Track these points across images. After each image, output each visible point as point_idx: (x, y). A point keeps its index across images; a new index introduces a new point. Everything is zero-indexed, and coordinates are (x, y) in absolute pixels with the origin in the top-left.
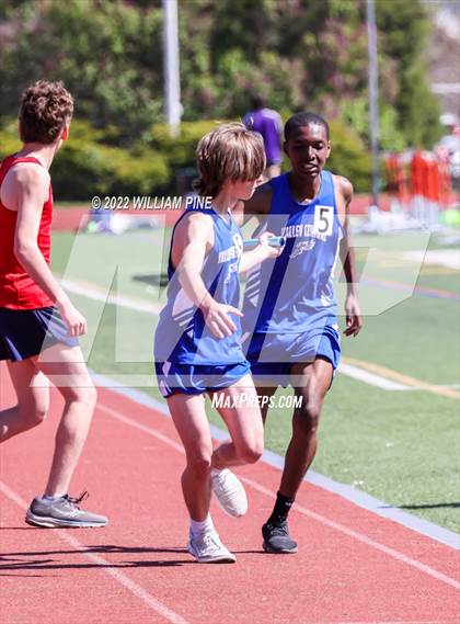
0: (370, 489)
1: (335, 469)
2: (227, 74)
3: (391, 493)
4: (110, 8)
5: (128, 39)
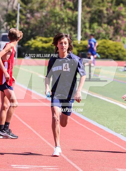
0: (124, 135)
1: (116, 129)
2: (93, 29)
4: (65, 10)
5: (69, 19)
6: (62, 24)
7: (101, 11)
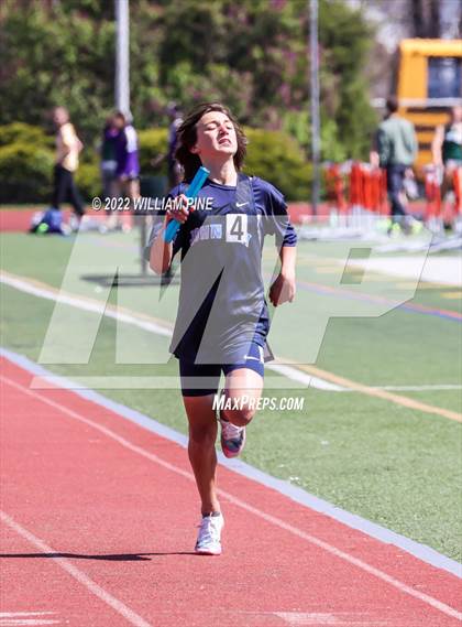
0: (305, 485)
1: (272, 464)
2: (176, 85)
3: (325, 489)
4: (64, 20)
5: (82, 50)
6: (56, 71)
7: (202, 18)
